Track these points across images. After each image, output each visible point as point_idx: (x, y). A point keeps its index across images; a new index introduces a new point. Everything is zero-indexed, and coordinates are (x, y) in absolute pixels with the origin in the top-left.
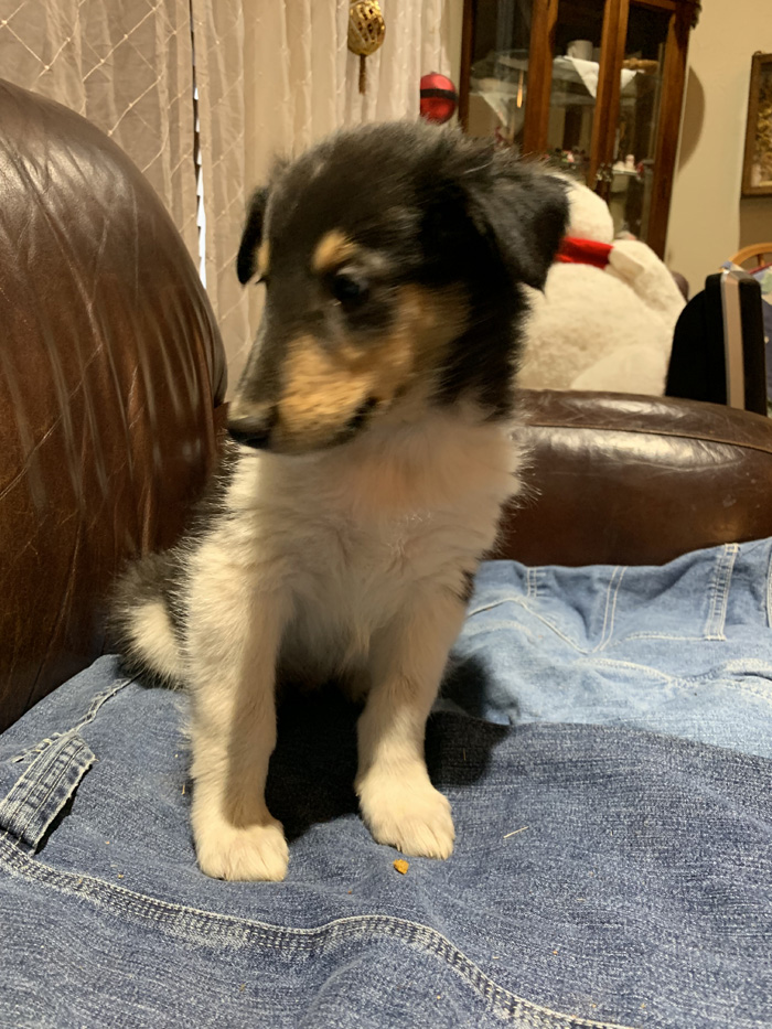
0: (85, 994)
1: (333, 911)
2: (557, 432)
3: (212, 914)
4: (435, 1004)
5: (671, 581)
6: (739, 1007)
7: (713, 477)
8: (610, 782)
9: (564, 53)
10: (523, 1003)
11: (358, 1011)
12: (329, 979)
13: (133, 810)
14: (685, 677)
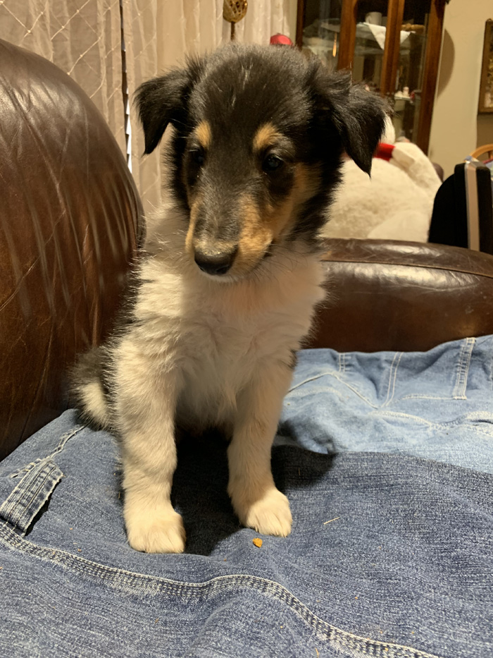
0: (58, 624)
1: (214, 572)
2: (358, 266)
3: (137, 574)
4: (279, 631)
5: (432, 362)
6: (474, 634)
7: (459, 295)
8: (393, 489)
9: (363, 20)
10: (336, 630)
11: (230, 636)
12: (212, 615)
13: (87, 508)
14: (440, 423)
